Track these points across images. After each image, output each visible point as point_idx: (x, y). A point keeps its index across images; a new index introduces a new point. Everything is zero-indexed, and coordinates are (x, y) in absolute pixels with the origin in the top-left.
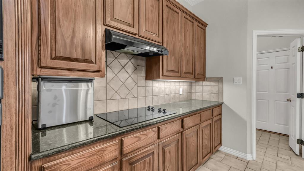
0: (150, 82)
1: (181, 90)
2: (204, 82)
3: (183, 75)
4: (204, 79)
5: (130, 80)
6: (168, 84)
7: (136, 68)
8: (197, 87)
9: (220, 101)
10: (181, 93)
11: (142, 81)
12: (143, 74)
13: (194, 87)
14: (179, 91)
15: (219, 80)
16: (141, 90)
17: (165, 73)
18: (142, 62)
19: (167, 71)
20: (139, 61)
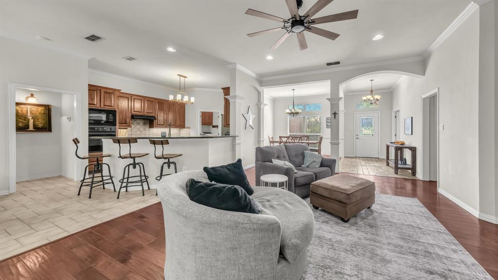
2: (185, 129)
4: (184, 127)
7: (146, 123)
11: (147, 128)
12: (148, 126)
13: (180, 131)
15: (189, 128)
16: (147, 132)
18: (148, 121)
19: (157, 125)
20: (146, 121)
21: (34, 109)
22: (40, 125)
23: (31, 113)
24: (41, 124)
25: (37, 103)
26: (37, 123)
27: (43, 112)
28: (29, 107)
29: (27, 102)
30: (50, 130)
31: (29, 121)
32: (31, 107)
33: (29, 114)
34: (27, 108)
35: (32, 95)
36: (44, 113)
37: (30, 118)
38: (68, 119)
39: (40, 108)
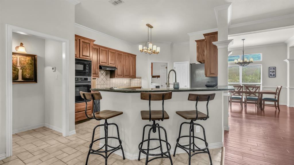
0: (111, 79)
1: (125, 82)
2: (135, 79)
3: (124, 76)
4: (135, 77)
5: (104, 78)
6: (119, 80)
7: (107, 74)
8: (133, 81)
9: (141, 86)
10: (125, 83)
11: (109, 79)
12: (109, 76)
13: (132, 81)
14: (124, 82)
15: (140, 78)
16: (108, 82)
17: (117, 76)
18: (109, 72)
19: (118, 75)
20: (107, 72)
21: (23, 59)
22: (28, 76)
23: (20, 63)
24: (28, 74)
25: (26, 53)
26: (25, 73)
27: (30, 62)
28: (18, 57)
29: (17, 52)
30: (36, 81)
31: (18, 72)
32: (20, 57)
33: (18, 65)
34: (17, 58)
35: (22, 44)
36: (31, 64)
37: (19, 68)
38: (53, 69)
39: (28, 59)
